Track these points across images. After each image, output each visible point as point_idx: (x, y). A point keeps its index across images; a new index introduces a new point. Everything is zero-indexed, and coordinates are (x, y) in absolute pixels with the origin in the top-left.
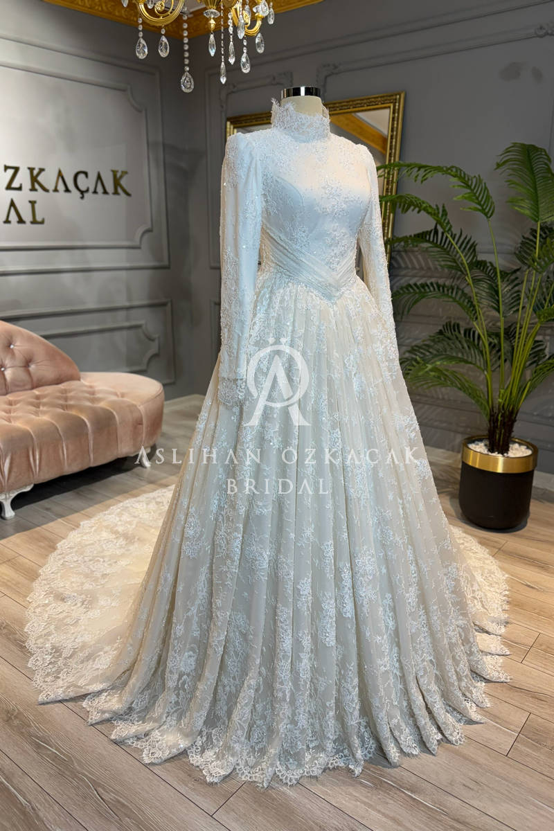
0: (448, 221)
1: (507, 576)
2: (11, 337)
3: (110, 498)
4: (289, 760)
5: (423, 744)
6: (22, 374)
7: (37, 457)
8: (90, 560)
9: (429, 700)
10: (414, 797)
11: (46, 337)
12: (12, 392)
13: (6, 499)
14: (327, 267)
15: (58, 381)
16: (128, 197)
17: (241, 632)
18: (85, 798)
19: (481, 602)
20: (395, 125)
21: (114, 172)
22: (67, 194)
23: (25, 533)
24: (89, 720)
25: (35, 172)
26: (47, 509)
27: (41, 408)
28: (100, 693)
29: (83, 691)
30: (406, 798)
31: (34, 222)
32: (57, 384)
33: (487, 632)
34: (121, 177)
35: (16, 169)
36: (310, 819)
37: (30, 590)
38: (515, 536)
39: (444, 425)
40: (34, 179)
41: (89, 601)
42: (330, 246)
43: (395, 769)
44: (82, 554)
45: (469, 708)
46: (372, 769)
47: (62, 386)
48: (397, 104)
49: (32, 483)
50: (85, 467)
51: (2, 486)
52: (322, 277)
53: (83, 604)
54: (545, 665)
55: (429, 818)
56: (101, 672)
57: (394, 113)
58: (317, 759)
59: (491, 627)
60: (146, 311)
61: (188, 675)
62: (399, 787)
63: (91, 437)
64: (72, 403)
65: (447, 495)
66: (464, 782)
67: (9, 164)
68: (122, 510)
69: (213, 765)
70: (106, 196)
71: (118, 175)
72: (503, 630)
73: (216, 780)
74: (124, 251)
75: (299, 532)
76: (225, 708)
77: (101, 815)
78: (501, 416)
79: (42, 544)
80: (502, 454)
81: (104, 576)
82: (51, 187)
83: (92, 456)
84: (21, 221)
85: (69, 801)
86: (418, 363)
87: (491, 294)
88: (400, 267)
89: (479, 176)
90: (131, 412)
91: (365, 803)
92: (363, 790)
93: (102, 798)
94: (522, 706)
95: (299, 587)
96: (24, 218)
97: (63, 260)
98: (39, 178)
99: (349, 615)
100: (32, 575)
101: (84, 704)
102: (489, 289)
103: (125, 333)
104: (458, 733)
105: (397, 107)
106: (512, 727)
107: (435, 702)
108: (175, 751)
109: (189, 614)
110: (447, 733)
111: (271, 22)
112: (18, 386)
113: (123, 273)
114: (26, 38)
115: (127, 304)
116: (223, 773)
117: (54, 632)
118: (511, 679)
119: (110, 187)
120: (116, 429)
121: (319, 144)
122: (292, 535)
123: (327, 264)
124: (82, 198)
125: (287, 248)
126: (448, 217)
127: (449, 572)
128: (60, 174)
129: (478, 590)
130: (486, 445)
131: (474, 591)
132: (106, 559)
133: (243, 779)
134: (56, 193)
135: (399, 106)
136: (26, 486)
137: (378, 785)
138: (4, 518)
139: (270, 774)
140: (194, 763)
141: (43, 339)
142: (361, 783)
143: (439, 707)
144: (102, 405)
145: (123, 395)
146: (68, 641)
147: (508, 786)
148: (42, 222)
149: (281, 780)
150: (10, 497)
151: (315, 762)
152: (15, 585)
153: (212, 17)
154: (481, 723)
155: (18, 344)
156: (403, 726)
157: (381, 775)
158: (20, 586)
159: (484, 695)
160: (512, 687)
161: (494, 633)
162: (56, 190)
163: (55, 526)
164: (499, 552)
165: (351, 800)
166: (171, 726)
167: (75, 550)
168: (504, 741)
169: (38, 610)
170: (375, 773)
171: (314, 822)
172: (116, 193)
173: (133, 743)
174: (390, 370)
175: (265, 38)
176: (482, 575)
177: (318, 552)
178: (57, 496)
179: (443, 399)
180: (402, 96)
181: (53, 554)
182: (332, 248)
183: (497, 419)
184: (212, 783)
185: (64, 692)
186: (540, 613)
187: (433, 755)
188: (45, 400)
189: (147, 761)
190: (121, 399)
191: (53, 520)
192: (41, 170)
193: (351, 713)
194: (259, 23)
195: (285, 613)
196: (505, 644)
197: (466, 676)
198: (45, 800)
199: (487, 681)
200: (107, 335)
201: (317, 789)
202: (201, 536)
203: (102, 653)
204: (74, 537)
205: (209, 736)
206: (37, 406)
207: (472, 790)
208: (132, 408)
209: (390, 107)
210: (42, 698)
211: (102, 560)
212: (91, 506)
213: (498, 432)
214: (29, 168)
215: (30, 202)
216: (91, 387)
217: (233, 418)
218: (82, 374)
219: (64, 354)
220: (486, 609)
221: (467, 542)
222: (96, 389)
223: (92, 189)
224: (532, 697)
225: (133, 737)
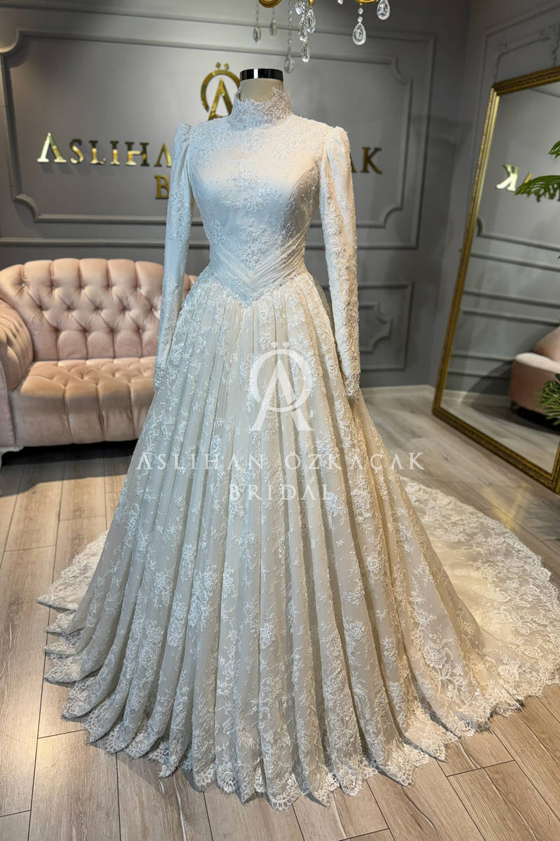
4: (123, 731)
10: (183, 824)
14: (243, 265)
16: (376, 174)
19: (459, 690)
21: (366, 150)
24: (48, 628)
28: (73, 612)
30: (176, 822)
33: (443, 726)
34: (373, 154)
42: (246, 242)
43: (197, 793)
45: (327, 784)
46: (180, 780)
52: (236, 275)
54: (474, 794)
62: (182, 808)
69: (78, 704)
71: (370, 152)
72: (471, 733)
73: (67, 715)
91: (141, 802)
92: (153, 790)
94: (388, 816)
99: (192, 624)
101: (60, 615)
104: (284, 798)
106: (350, 828)
108: (66, 678)
110: (270, 791)
116: (76, 713)
123: (242, 261)
133: (87, 726)
137: (169, 796)
139: (99, 733)
140: (71, 694)
142: (158, 785)
149: (106, 743)
151: (139, 744)
156: (226, 758)
159: (361, 782)
160: (404, 794)
161: (453, 730)
165: (135, 792)
166: (81, 659)
170: (176, 784)
172: (365, 170)
173: (54, 658)
195: (141, 598)
199: (381, 771)
201: (123, 767)
220: (462, 701)
224: (412, 816)
225: (57, 654)
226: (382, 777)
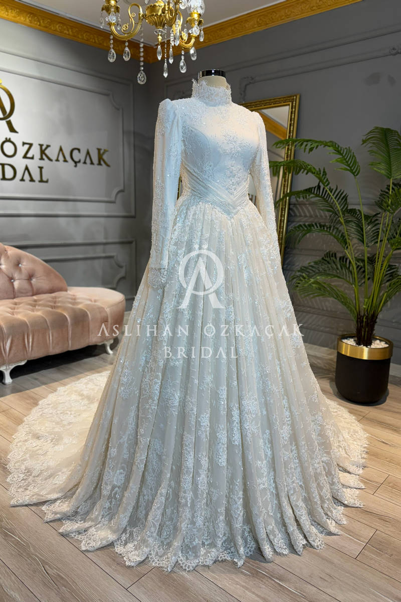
0: (327, 179)
1: (368, 435)
2: (20, 259)
3: (82, 373)
4: (188, 553)
5: (292, 547)
6: (25, 285)
7: (31, 340)
8: (61, 413)
9: (298, 513)
10: (282, 584)
11: (46, 261)
12: (18, 297)
13: (6, 370)
14: (227, 192)
15: (52, 291)
16: (108, 167)
17: (157, 454)
18: (34, 572)
19: (345, 449)
20: (293, 117)
21: (99, 150)
22: (66, 163)
23: (18, 394)
24: (45, 519)
25: (44, 147)
26: (36, 379)
27: (37, 307)
28: (55, 500)
29: (44, 499)
30: (276, 585)
31: (41, 181)
32: (51, 293)
33: (349, 472)
34: (104, 153)
35: (31, 145)
36: (200, 595)
37: (16, 431)
38: (377, 408)
39: (328, 329)
40: (43, 152)
41: (56, 439)
42: (229, 177)
43: (269, 564)
44: (56, 409)
45: (329, 524)
46: (251, 563)
47: (53, 295)
48: (294, 102)
49: (25, 359)
50: (65, 350)
51: (4, 359)
52: (223, 199)
53: (52, 441)
54: (391, 497)
55: (291, 599)
56: (57, 485)
57: (292, 108)
58: (209, 552)
59: (351, 468)
60: (117, 246)
61: (119, 487)
62: (271, 576)
63: (70, 329)
64: (59, 304)
65: (328, 379)
66: (321, 576)
67: (25, 141)
68: (89, 381)
69: (132, 554)
70: (92, 166)
71: (102, 152)
72: (361, 472)
73: (132, 564)
74: (103, 205)
75: (201, 378)
76: (144, 512)
77: (45, 584)
78: (366, 319)
79: (28, 401)
80: (367, 346)
81: (70, 423)
82: (54, 157)
83: (70, 342)
84: (32, 180)
85: (23, 573)
86: (305, 278)
87: (357, 230)
88: (296, 215)
89: (349, 148)
90: (100, 312)
91: (243, 586)
92: (243, 577)
93: (47, 573)
94: (370, 525)
95: (199, 420)
96: (34, 178)
97: (60, 208)
98: (47, 152)
99: (236, 443)
100: (19, 421)
101: (44, 508)
102: (356, 226)
103: (102, 261)
104: (319, 541)
105: (294, 104)
106: (362, 539)
107: (302, 515)
108: (105, 543)
109: (121, 441)
110: (311, 540)
111: (202, 40)
112: (22, 293)
113: (102, 220)
114: (41, 58)
115: (104, 241)
116: (139, 559)
117: (28, 459)
118: (364, 505)
119: (95, 160)
120: (89, 324)
121: (222, 108)
122: (196, 381)
123: (227, 189)
124: (76, 166)
125: (199, 178)
126: (327, 176)
127: (315, 420)
128: (61, 150)
129: (343, 441)
130: (354, 341)
131: (339, 442)
132: (73, 413)
133: (153, 565)
134: (57, 163)
135: (296, 104)
136: (21, 361)
137: (255, 574)
138: (4, 384)
139: (173, 561)
140: (118, 552)
141: (42, 261)
142: (242, 572)
143: (305, 520)
144: (80, 306)
145: (95, 301)
146: (37, 465)
147: (354, 579)
148: (47, 182)
149: (182, 567)
150: (9, 368)
151: (207, 556)
152: (6, 427)
153: (160, 34)
154: (338, 535)
155: (24, 264)
156: (277, 532)
157: (257, 567)
158: (8, 428)
159: (342, 516)
160: (365, 511)
161: (354, 473)
162: (57, 160)
163: (39, 390)
164: (362, 419)
165: (233, 583)
166: (104, 525)
167: (51, 406)
168: (354, 548)
169: (20, 444)
170: (253, 565)
171: (203, 598)
172: (99, 164)
173: (75, 536)
174: (272, 267)
175: (197, 50)
176: (349, 433)
177: (215, 396)
178: (44, 371)
179: (327, 310)
180: (298, 97)
181: (35, 408)
182: (231, 178)
183: (363, 321)
184: (130, 566)
185: (29, 499)
186: (391, 461)
187: (299, 555)
188: (40, 303)
189: (84, 548)
190: (93, 303)
191: (39, 386)
192: (48, 146)
193: (237, 518)
194: (193, 40)
195: (189, 438)
196: (362, 481)
197: (328, 499)
198: (6, 571)
199: (346, 506)
200: (89, 262)
201: (208, 574)
202: (132, 382)
203: (60, 473)
204: (52, 397)
205: (131, 534)
206: (34, 306)
207: (327, 581)
208: (101, 309)
209: (289, 105)
210: (13, 502)
211: (70, 413)
212: (67, 378)
213: (363, 330)
214: (40, 145)
215: (39, 167)
216: (74, 295)
217: (158, 297)
218: (69, 288)
219: (57, 273)
220: (348, 455)
221: (340, 411)
222: (78, 297)
223: (82, 161)
224: (379, 519)
225: (75, 532)
226: (348, 509)
